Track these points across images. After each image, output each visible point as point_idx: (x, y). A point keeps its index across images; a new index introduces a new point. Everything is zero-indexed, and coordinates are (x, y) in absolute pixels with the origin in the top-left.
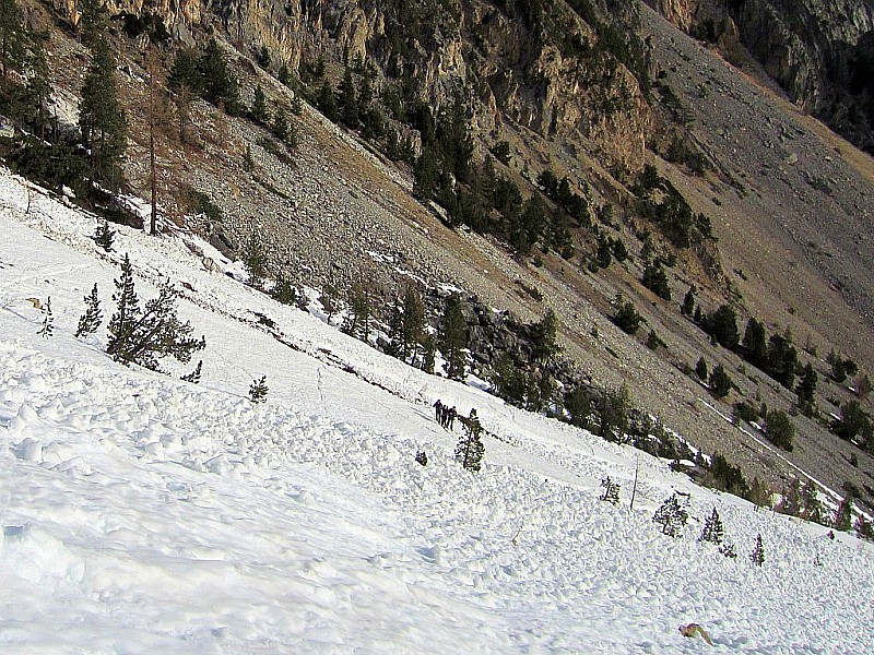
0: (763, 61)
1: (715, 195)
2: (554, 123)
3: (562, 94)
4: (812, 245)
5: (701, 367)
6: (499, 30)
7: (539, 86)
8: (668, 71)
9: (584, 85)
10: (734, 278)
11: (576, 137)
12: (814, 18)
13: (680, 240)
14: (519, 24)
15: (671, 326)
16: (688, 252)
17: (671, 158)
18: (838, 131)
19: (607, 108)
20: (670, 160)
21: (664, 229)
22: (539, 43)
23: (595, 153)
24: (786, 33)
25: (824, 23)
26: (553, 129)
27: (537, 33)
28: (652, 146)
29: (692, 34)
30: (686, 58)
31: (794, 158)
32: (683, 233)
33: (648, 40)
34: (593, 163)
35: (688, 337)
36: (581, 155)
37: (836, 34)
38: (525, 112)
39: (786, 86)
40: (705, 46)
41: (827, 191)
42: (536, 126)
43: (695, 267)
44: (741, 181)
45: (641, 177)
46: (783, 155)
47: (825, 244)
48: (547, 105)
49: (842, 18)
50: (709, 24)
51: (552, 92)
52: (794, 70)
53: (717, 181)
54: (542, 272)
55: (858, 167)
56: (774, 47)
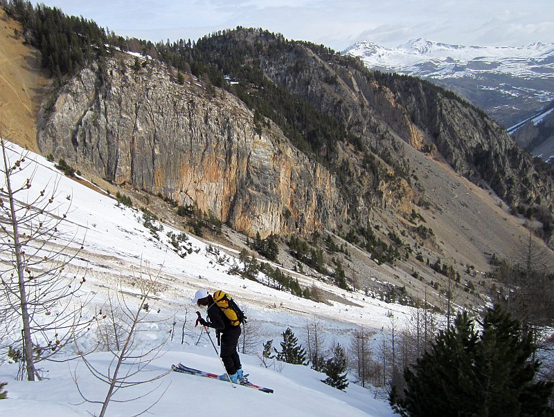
0: (446, 158)
1: (433, 215)
2: (385, 205)
3: (387, 195)
4: (463, 227)
5: (432, 283)
6: (366, 177)
7: (380, 194)
8: (415, 170)
9: (393, 190)
10: (441, 244)
11: (392, 208)
12: (461, 140)
13: (424, 237)
14: (372, 174)
15: (424, 271)
16: (427, 241)
17: (419, 205)
18: (471, 181)
19: (400, 197)
20: (419, 206)
21: (420, 235)
22: (378, 180)
23: (398, 212)
24: (452, 147)
25: (465, 141)
26: (385, 207)
27: (377, 177)
28: (413, 202)
29: (422, 151)
30: (421, 163)
31: (457, 196)
32: (425, 235)
33: (408, 160)
34: (398, 216)
35: (429, 273)
36: (395, 214)
37: (469, 145)
38: (377, 203)
39: (453, 166)
40: (427, 155)
41: (467, 206)
42: (381, 207)
43: (429, 244)
44: (441, 207)
45: (412, 215)
46: (453, 196)
47: (467, 226)
48: (383, 200)
49: (471, 138)
50: (427, 147)
51: (384, 196)
52: (456, 161)
53: (434, 210)
54: (396, 268)
55: (477, 194)
56: (449, 153)
